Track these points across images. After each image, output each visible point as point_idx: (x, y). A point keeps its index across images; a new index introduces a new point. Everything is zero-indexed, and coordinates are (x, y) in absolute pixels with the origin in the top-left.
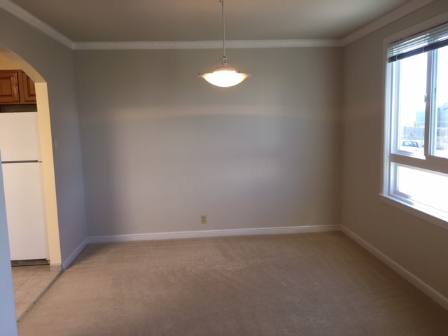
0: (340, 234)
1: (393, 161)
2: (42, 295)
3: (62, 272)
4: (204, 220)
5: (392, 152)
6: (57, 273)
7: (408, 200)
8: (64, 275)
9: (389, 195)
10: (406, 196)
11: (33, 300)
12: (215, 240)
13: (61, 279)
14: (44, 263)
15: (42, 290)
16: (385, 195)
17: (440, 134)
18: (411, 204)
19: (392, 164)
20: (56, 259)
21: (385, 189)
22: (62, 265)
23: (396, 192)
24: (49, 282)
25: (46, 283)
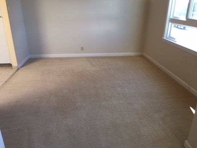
0: (142, 56)
1: (171, 22)
2: (9, 78)
3: (18, 69)
4: (82, 49)
5: (171, 18)
6: (16, 70)
7: (175, 40)
8: (19, 70)
9: (166, 38)
10: (174, 39)
11: (5, 80)
12: (87, 58)
13: (18, 72)
14: (10, 65)
15: (9, 76)
16: (165, 38)
17: (194, 11)
18: (176, 42)
19: (170, 23)
20: (15, 64)
21: (165, 35)
22: (18, 66)
23: (170, 37)
24: (12, 73)
25: (11, 74)
